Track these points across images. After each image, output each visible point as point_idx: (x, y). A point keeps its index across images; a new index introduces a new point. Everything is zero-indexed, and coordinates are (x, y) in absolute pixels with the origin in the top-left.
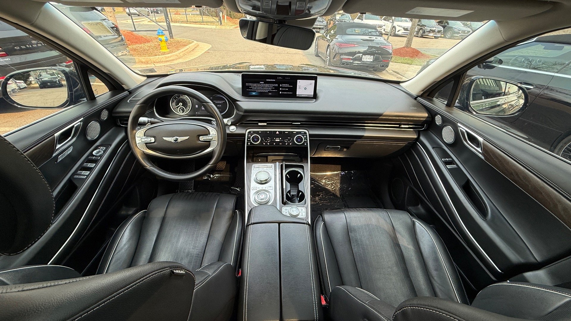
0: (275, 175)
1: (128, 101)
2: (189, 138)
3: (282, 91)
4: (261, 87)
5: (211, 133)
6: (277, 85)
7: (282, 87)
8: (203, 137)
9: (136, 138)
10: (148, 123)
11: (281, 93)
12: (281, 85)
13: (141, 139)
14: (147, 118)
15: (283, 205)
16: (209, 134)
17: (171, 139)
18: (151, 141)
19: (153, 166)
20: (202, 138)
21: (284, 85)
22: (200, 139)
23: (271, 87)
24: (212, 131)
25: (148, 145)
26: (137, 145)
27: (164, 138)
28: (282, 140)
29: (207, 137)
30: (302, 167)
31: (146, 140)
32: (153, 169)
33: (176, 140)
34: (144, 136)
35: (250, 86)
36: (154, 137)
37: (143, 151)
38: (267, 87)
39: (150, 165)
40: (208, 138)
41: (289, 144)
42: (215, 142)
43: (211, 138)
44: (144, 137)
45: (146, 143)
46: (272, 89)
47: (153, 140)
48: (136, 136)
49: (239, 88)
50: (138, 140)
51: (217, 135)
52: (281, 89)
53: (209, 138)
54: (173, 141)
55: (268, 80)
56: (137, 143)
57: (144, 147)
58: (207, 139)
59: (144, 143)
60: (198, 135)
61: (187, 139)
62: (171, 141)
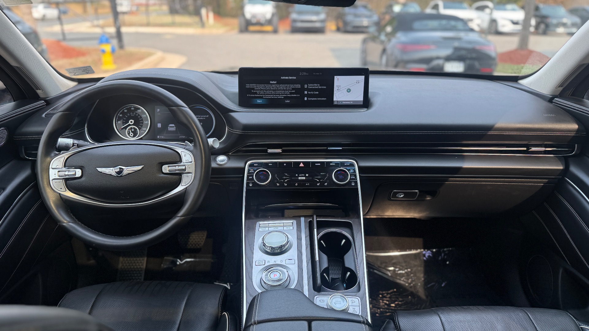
0: (299, 239)
1: (44, 116)
2: (143, 168)
3: (308, 96)
4: (272, 90)
5: (184, 159)
6: (298, 86)
7: (308, 90)
8: (169, 166)
9: (51, 170)
10: (72, 147)
11: (306, 99)
12: (306, 86)
13: (59, 171)
14: (72, 140)
15: (316, 293)
16: (181, 161)
17: (111, 171)
18: (75, 174)
19: (75, 222)
20: (166, 169)
21: (311, 86)
22: (164, 171)
23: (289, 90)
24: (185, 156)
25: (69, 182)
26: (51, 182)
27: (100, 169)
28: (311, 178)
29: (175, 166)
30: (349, 226)
31: (67, 173)
32: (74, 228)
33: (120, 173)
34: (65, 166)
35: (253, 89)
36: (81, 168)
37: (60, 194)
38: (282, 90)
39: (68, 219)
40: (178, 169)
41: (322, 184)
42: (191, 174)
43: (184, 167)
44: (64, 169)
45: (66, 180)
46: (291, 93)
47: (78, 173)
48: (50, 167)
49: (234, 94)
50: (53, 174)
51: (193, 162)
52: (306, 92)
53: (180, 168)
54: (114, 174)
55: (284, 78)
56: (51, 179)
57: (63, 187)
58: (176, 170)
59: (63, 178)
60: (160, 163)
61: (139, 170)
62: (110, 175)
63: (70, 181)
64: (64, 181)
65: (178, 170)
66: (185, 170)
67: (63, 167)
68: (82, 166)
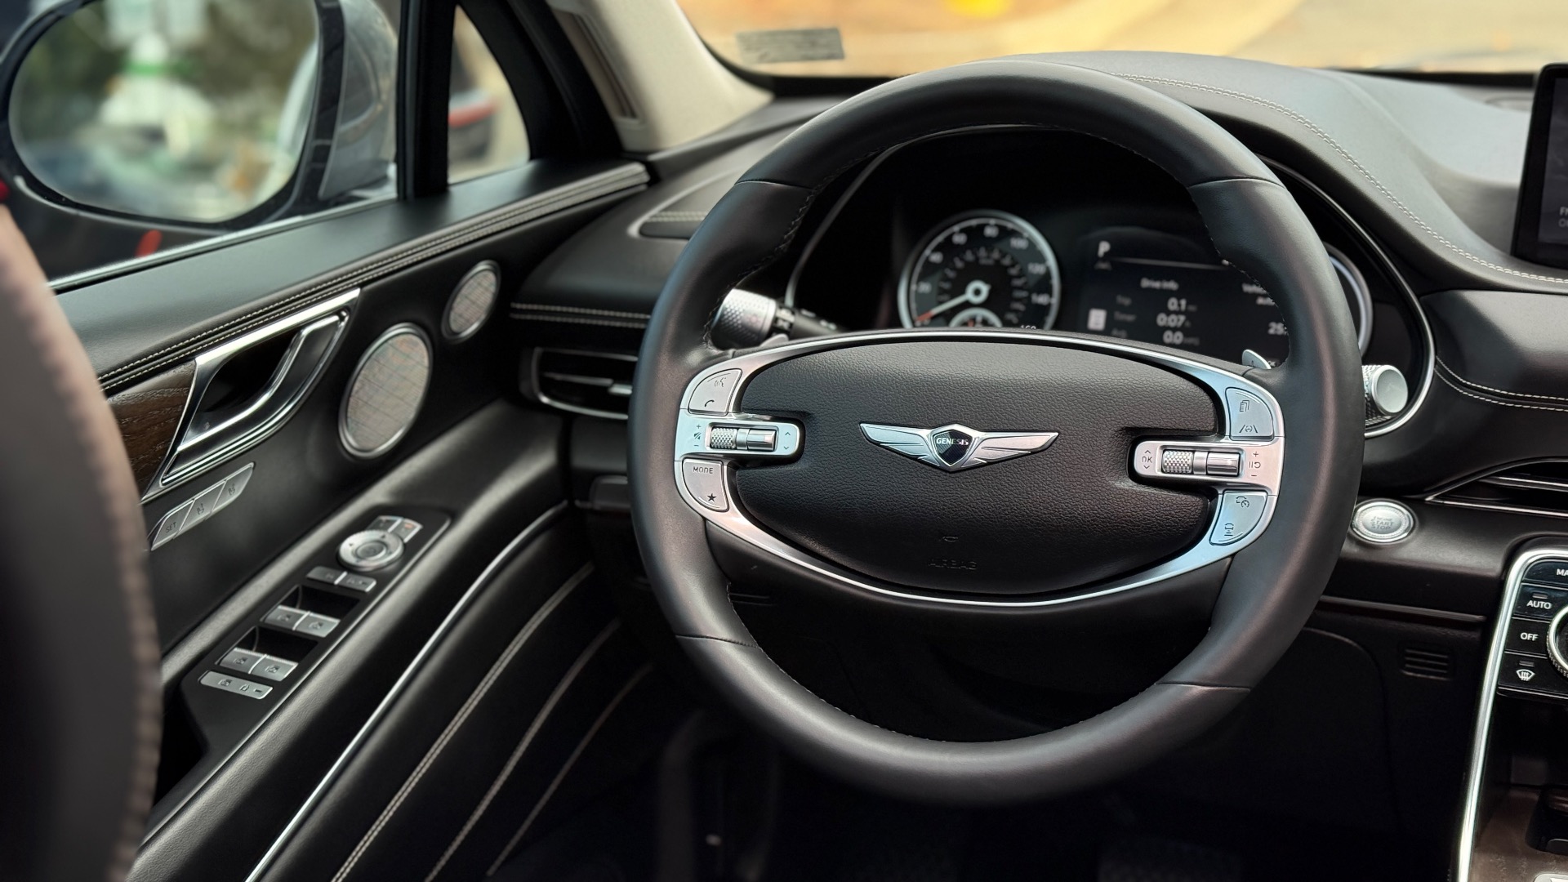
1: (634, 230)
2: (1052, 442)
5: (1235, 419)
8: (1165, 449)
9: (683, 413)
10: (769, 335)
16: (1220, 429)
17: (923, 442)
18: (775, 443)
20: (1151, 458)
22: (1141, 467)
24: (1243, 406)
26: (677, 465)
27: (875, 432)
29: (1193, 450)
31: (743, 436)
33: (955, 452)
34: (739, 408)
36: (801, 419)
37: (705, 519)
40: (1203, 463)
42: (1264, 494)
43: (1230, 460)
44: (733, 418)
45: (737, 463)
47: (787, 439)
48: (684, 404)
50: (691, 433)
51: (1280, 439)
53: (1216, 459)
54: (930, 453)
56: (678, 456)
57: (718, 492)
58: (1194, 469)
59: (727, 456)
60: (1127, 428)
61: (1034, 452)
62: (915, 458)
63: (749, 468)
64: (725, 467)
65: (1207, 469)
66: (1236, 471)
67: (731, 410)
68: (805, 414)
